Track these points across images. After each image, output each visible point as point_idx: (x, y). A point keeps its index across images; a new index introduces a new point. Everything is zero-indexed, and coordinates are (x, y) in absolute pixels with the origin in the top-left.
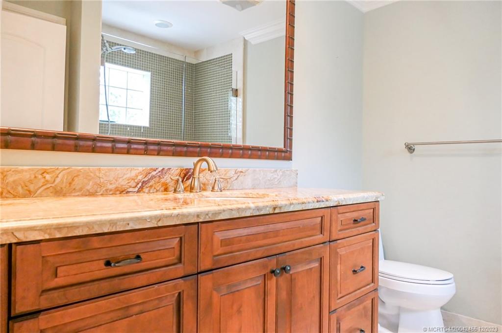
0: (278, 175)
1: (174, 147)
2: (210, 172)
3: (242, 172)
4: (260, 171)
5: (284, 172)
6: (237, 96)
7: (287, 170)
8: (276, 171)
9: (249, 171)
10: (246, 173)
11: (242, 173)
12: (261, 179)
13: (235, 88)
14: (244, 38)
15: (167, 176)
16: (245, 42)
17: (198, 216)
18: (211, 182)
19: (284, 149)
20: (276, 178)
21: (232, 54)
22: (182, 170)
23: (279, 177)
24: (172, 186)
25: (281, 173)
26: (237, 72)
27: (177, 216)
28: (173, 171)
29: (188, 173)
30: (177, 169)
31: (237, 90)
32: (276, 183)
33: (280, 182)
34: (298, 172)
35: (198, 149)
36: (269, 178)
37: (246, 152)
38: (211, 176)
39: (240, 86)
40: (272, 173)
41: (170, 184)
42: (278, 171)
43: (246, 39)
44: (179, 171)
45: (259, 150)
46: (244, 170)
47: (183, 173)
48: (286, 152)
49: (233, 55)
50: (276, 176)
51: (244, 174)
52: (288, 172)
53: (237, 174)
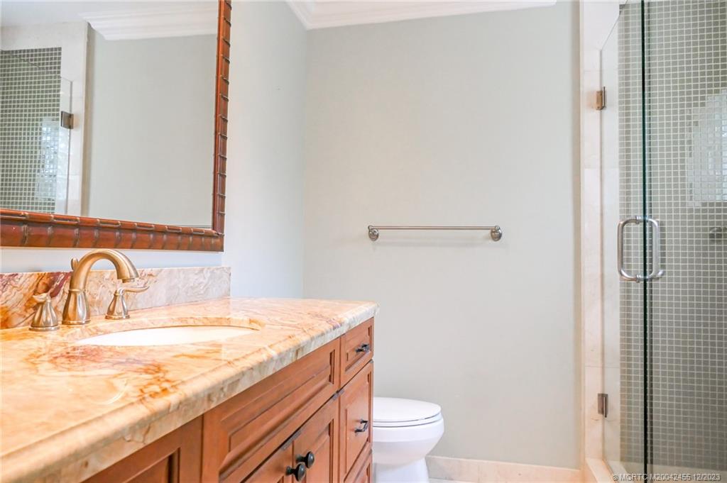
0: (205, 278)
1: (26, 226)
2: (121, 280)
3: (151, 275)
4: (179, 271)
5: (213, 271)
6: (70, 127)
7: (217, 269)
8: (202, 271)
9: (162, 272)
10: (157, 277)
11: (151, 278)
12: (180, 286)
13: (68, 111)
14: (89, 24)
15: (8, 292)
16: (91, 33)
17: (209, 398)
18: (97, 298)
19: (214, 232)
20: (201, 283)
21: (60, 49)
22: (41, 277)
23: (205, 281)
24: (20, 315)
25: (209, 275)
26: (71, 83)
27: (178, 408)
28: (22, 279)
29: (53, 282)
30: (31, 276)
31: (70, 116)
32: (202, 292)
33: (207, 289)
34: (231, 271)
35: (76, 231)
36: (192, 285)
37: (159, 237)
38: (99, 286)
39: (78, 109)
40: (196, 274)
41: (14, 310)
42: (204, 272)
43: (92, 26)
44: (34, 279)
45: (179, 234)
46: (154, 271)
47: (44, 283)
48: (217, 237)
49: (63, 51)
50: (201, 280)
51: (154, 279)
52: (218, 272)
53: (143, 279)
